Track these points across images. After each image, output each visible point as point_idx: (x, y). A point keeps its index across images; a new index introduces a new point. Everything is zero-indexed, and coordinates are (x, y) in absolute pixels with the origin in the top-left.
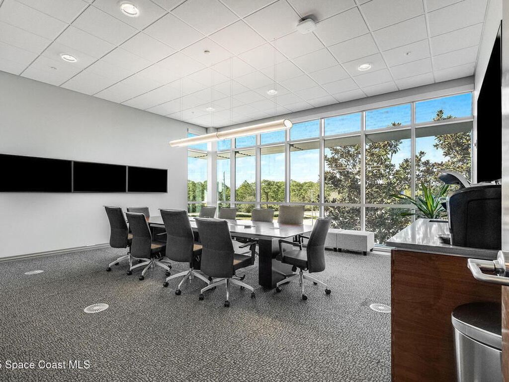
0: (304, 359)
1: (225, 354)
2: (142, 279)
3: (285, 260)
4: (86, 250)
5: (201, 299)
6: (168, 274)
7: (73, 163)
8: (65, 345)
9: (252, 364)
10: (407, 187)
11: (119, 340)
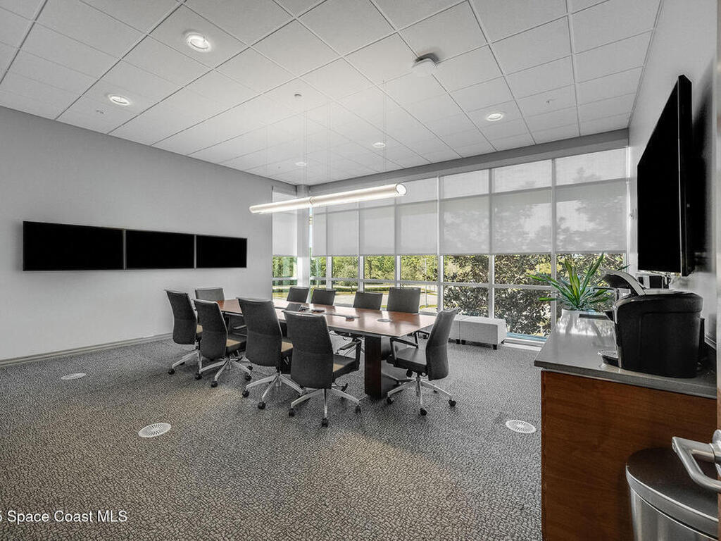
0: (427, 505)
1: (324, 498)
2: (215, 385)
3: (399, 363)
4: (143, 342)
5: (291, 415)
6: (248, 379)
7: (125, 232)
8: (112, 488)
9: (360, 514)
10: (544, 260)
11: (185, 478)
